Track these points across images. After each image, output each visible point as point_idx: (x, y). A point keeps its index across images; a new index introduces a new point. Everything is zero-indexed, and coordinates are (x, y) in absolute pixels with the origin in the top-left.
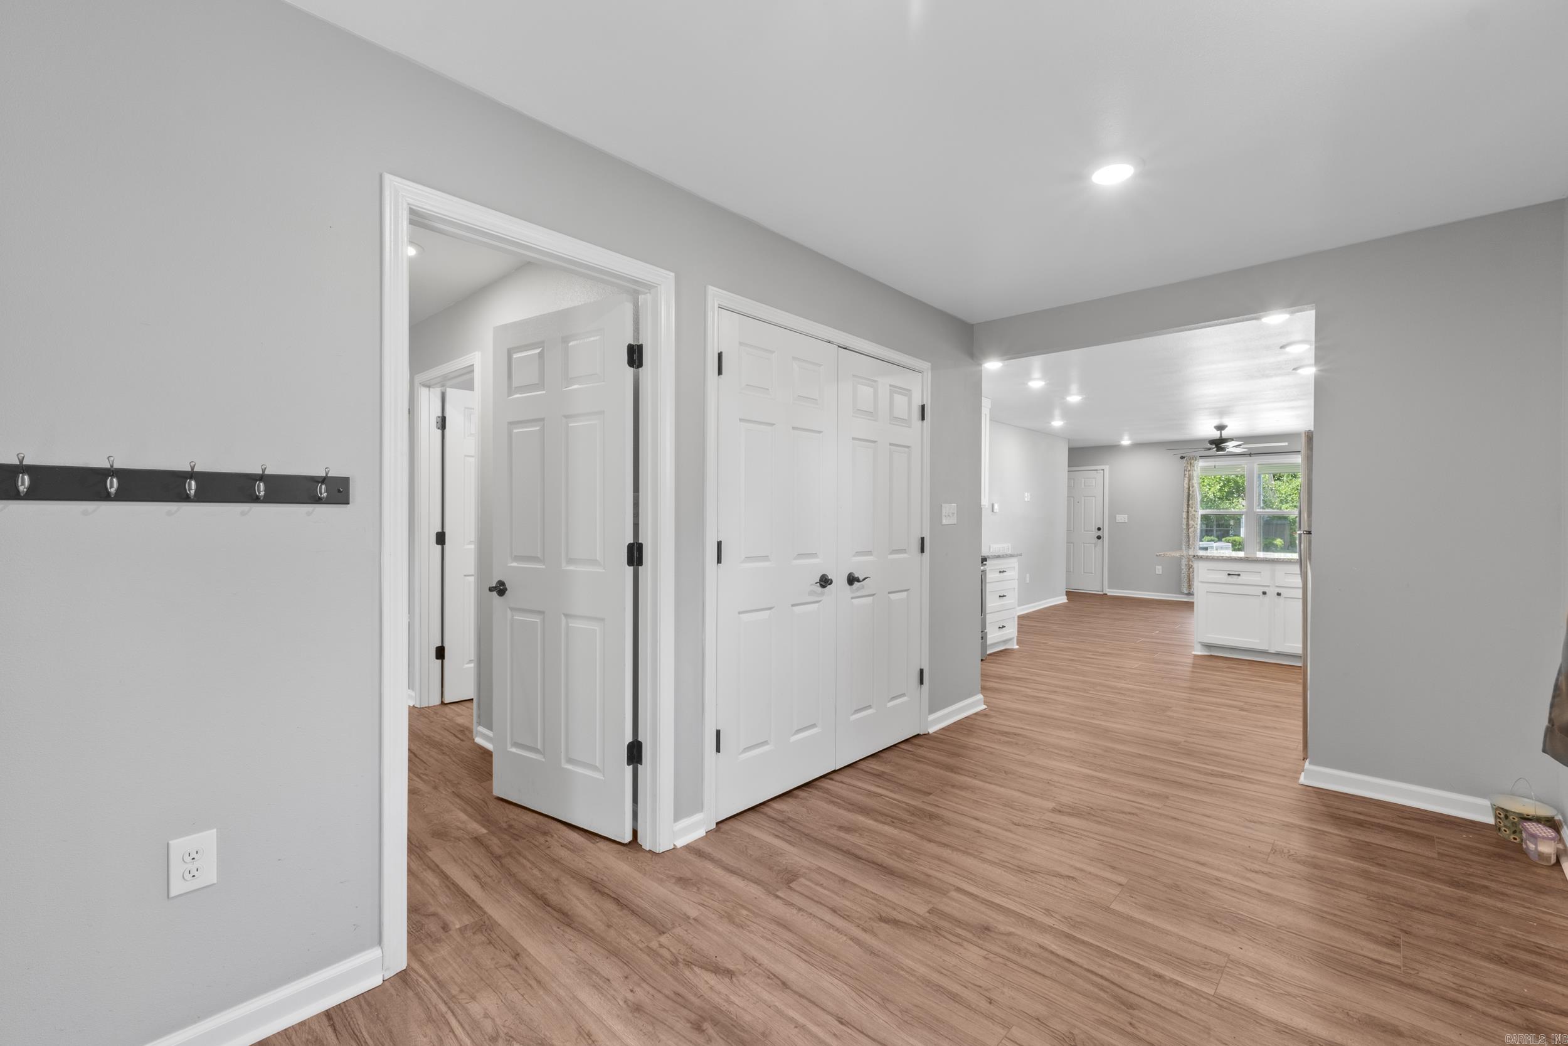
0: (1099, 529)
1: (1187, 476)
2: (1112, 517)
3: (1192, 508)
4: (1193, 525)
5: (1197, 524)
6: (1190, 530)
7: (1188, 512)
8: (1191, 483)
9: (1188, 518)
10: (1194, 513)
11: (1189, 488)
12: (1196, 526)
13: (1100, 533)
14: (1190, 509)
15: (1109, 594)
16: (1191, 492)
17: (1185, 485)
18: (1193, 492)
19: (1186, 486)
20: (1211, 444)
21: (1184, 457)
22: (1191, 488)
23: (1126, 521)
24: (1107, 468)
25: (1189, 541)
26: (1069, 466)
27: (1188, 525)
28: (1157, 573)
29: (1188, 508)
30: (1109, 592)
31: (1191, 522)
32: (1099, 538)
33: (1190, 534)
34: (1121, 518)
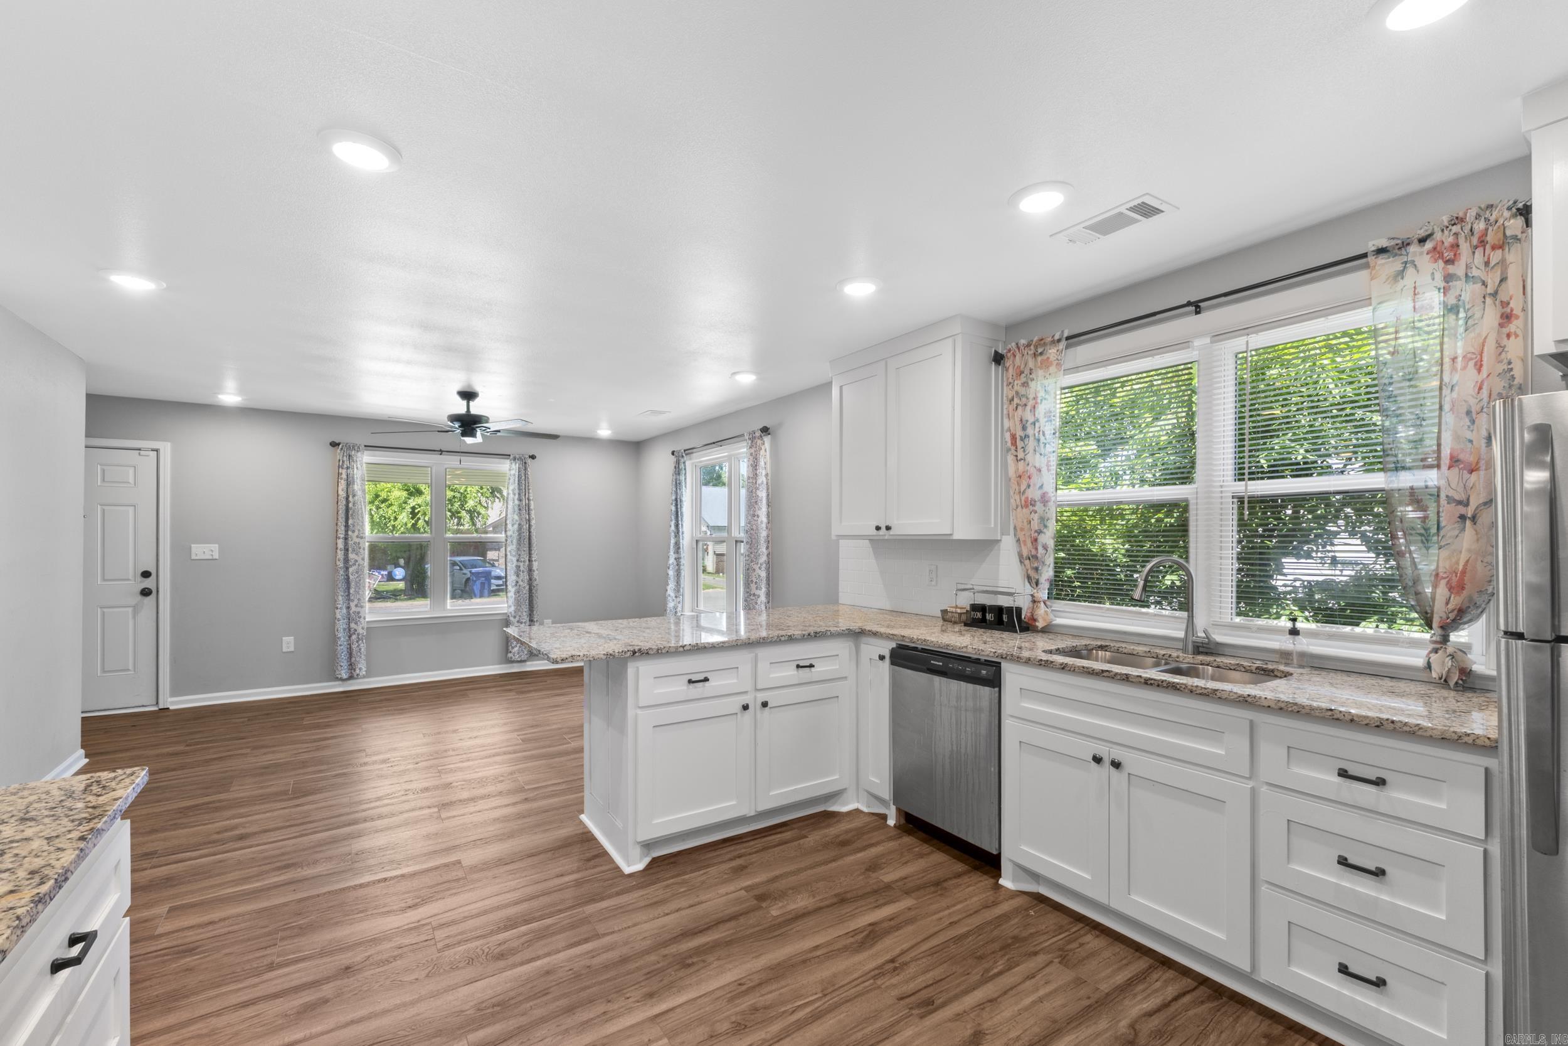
0: (146, 574)
1: (344, 476)
2: (181, 550)
3: (353, 531)
4: (356, 561)
5: (363, 559)
6: (351, 570)
7: (346, 539)
8: (350, 490)
9: (346, 550)
10: (357, 540)
11: (347, 498)
12: (360, 562)
13: (149, 583)
14: (350, 533)
15: (172, 708)
16: (351, 505)
17: (340, 492)
18: (354, 504)
19: (342, 494)
20: (452, 422)
21: (338, 444)
22: (351, 499)
23: (216, 556)
24: (166, 448)
25: (348, 588)
26: (87, 436)
27: (346, 560)
28: (285, 650)
29: (347, 531)
30: (173, 703)
31: (352, 556)
32: (146, 593)
33: (351, 577)
34: (200, 551)
